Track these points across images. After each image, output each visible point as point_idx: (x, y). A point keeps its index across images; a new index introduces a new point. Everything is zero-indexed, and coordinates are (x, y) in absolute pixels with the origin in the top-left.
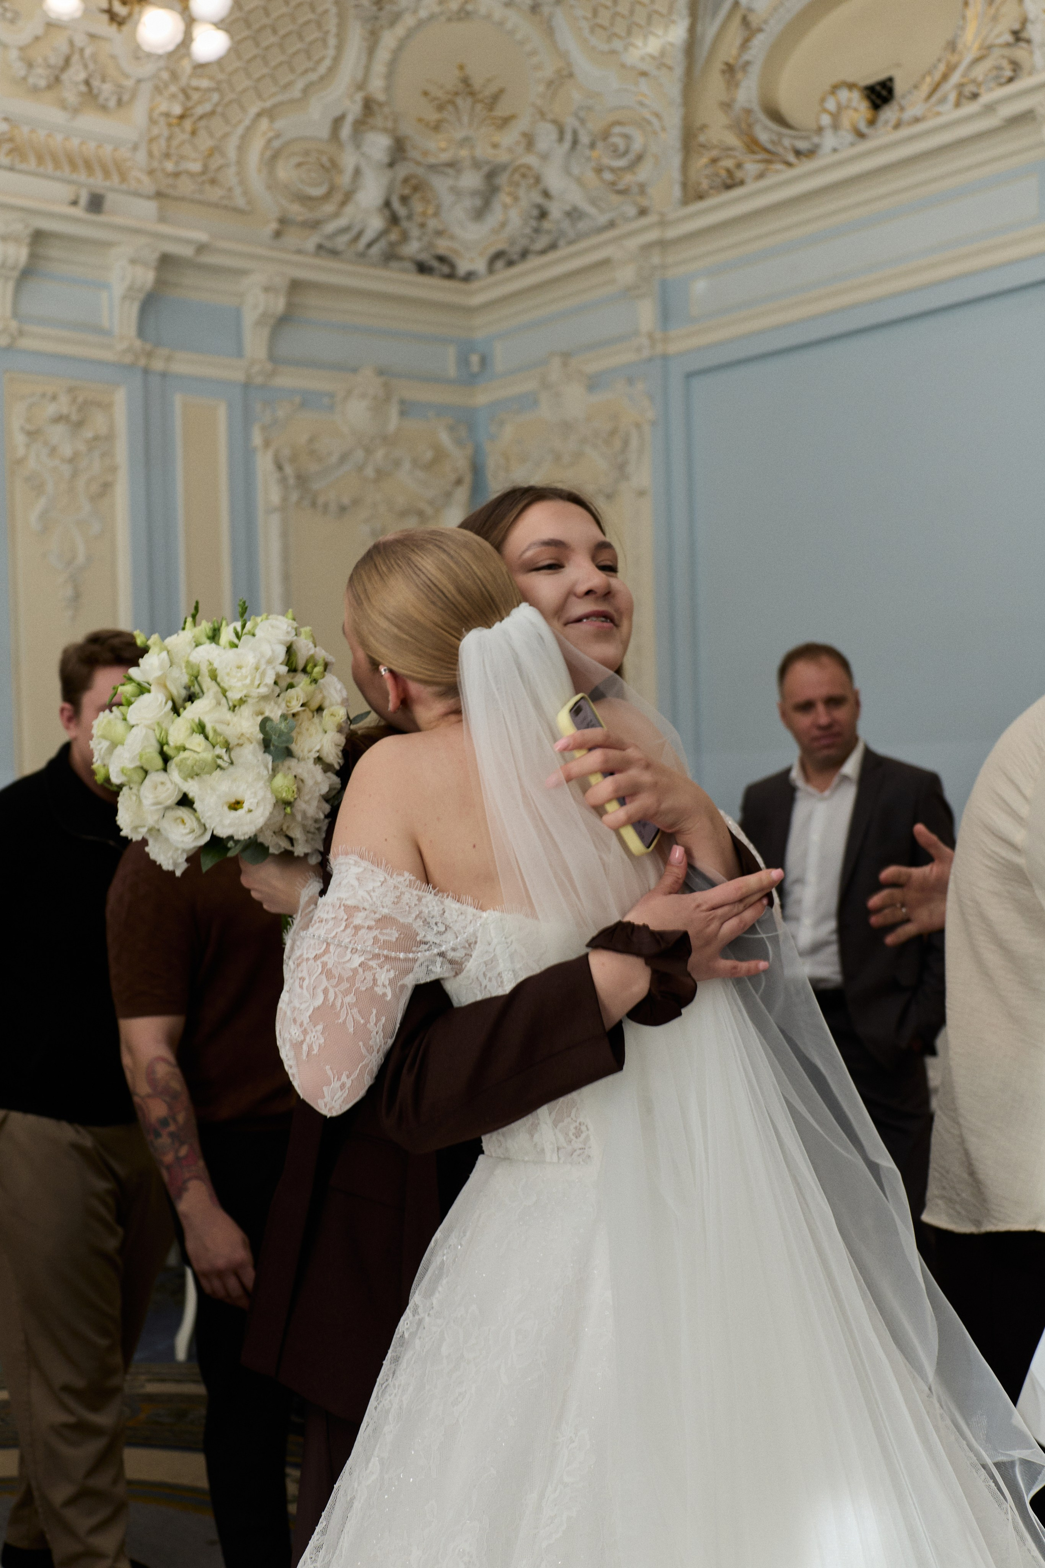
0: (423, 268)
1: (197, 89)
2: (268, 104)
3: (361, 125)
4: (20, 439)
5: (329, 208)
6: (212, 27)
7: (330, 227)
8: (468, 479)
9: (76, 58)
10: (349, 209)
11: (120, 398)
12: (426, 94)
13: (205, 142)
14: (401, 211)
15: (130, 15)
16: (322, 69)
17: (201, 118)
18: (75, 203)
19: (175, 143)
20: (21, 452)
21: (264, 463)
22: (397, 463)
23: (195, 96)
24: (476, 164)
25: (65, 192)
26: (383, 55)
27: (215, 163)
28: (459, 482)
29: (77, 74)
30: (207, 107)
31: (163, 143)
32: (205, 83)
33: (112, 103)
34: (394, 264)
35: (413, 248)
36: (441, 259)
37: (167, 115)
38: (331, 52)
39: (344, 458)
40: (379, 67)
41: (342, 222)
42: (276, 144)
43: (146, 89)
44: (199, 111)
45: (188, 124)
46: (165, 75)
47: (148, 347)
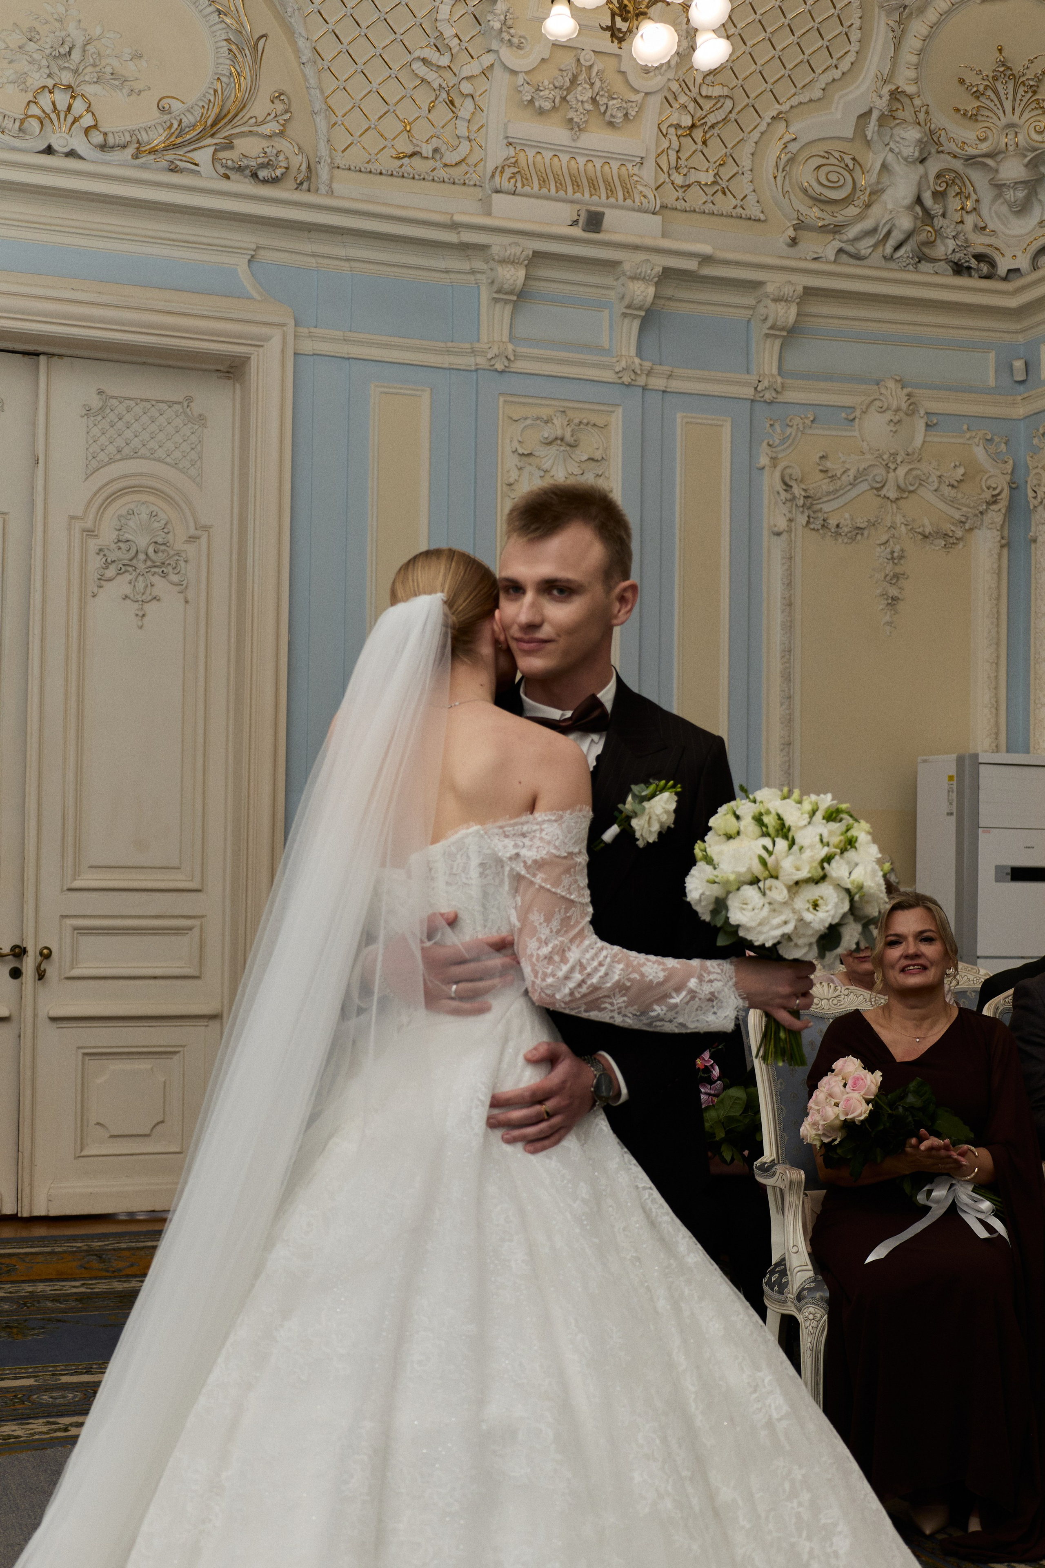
0: (959, 269)
1: (708, 97)
2: (785, 107)
3: (887, 119)
4: (512, 461)
5: (852, 211)
6: (713, 35)
7: (852, 232)
8: (1005, 495)
9: (582, 77)
10: (876, 210)
11: (617, 419)
12: (962, 81)
13: (716, 151)
14: (936, 209)
15: (630, 31)
16: (845, 65)
17: (712, 127)
18: (575, 223)
19: (684, 155)
20: (514, 475)
21: (770, 481)
22: (922, 481)
23: (707, 105)
24: (1020, 152)
25: (566, 212)
26: (912, 43)
27: (726, 173)
28: (994, 500)
29: (583, 93)
30: (719, 115)
31: (673, 155)
32: (717, 91)
33: (619, 118)
34: (925, 266)
35: (945, 248)
36: (979, 257)
37: (678, 126)
38: (855, 47)
39: (860, 475)
40: (908, 57)
41: (867, 224)
42: (794, 147)
43: (655, 102)
44: (712, 119)
45: (698, 134)
46: (675, 86)
47: (647, 365)
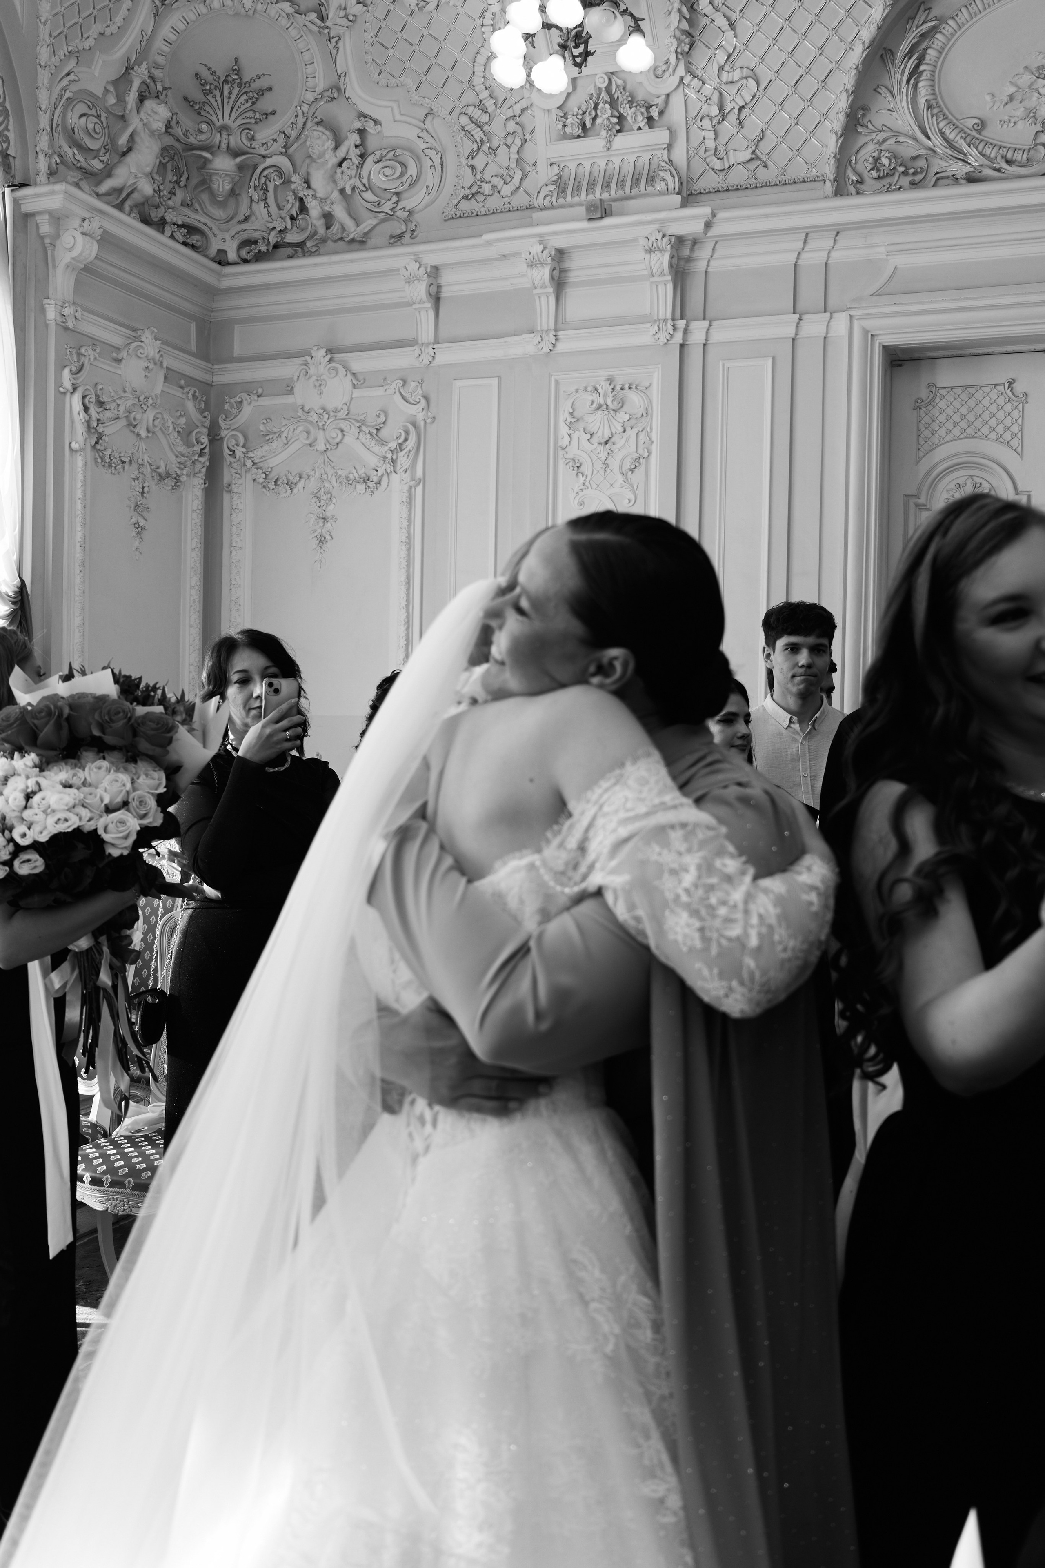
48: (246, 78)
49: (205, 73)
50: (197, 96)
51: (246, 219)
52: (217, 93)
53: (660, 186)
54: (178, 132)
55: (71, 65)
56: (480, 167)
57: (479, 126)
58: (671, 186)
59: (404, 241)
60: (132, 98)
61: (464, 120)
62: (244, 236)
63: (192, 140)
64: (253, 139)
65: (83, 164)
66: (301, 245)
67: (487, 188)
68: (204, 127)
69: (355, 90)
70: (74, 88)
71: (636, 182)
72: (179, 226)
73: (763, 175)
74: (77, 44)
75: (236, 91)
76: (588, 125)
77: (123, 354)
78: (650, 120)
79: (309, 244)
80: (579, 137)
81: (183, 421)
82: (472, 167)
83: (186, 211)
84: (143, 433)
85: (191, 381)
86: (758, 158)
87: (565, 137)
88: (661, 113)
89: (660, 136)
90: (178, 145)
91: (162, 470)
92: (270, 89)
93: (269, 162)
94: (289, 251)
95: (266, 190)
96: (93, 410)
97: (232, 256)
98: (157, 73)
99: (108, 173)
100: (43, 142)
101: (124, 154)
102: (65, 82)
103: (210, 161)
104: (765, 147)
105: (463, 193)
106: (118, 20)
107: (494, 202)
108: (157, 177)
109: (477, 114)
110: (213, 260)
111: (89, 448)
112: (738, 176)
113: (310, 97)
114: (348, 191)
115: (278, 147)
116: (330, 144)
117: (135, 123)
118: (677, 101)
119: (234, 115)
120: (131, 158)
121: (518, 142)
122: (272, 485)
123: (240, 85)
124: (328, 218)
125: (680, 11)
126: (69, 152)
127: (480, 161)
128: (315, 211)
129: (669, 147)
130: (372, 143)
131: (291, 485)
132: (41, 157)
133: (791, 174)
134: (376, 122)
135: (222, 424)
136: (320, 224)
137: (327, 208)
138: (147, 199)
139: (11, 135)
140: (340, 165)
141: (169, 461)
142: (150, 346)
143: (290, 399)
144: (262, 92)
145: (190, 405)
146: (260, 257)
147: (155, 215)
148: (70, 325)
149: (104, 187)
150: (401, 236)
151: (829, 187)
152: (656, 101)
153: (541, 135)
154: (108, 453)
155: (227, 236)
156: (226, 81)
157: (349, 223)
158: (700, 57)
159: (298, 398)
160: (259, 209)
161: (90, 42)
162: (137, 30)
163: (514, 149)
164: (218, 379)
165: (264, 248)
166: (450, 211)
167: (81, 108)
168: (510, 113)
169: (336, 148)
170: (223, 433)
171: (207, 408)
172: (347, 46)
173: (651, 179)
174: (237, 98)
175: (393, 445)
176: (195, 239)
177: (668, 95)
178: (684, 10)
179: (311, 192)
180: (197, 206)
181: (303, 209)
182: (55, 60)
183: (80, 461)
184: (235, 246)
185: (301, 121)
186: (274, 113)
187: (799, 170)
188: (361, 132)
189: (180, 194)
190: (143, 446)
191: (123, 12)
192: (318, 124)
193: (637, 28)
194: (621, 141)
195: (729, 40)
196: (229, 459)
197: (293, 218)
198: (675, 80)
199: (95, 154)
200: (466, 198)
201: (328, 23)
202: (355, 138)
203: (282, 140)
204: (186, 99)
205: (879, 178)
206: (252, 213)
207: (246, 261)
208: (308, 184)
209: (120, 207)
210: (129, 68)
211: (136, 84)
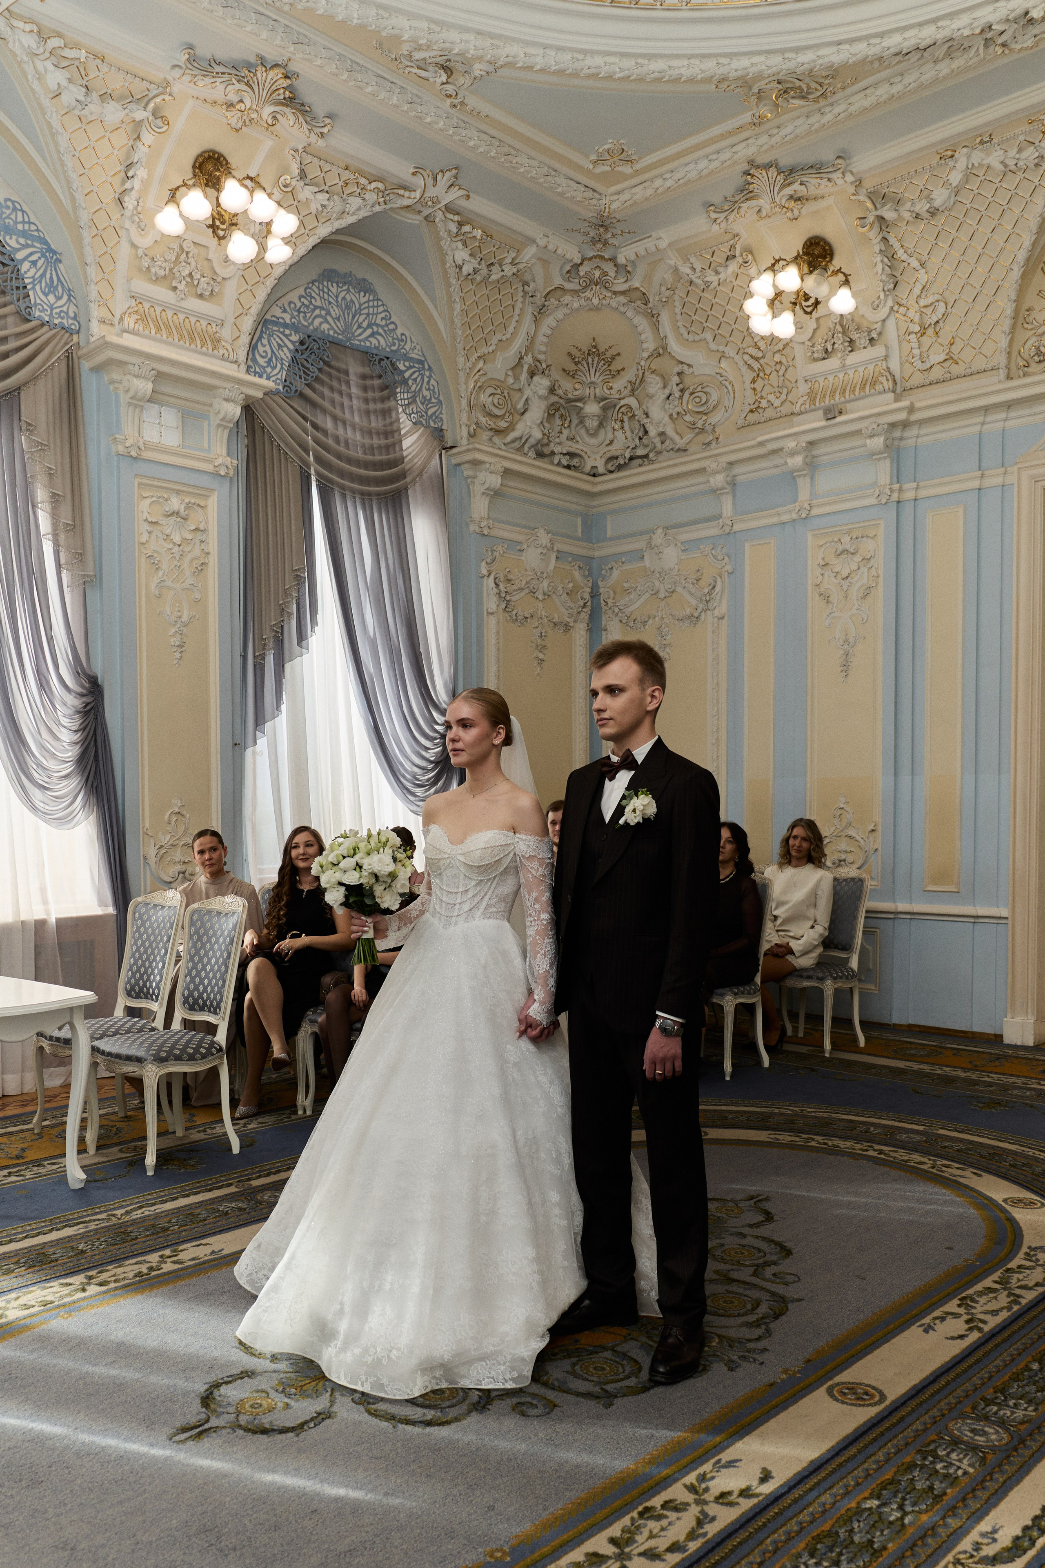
48: (602, 350)
49: (575, 352)
50: (572, 367)
51: (611, 442)
52: (584, 362)
53: (879, 387)
54: (560, 392)
55: (481, 364)
56: (759, 389)
57: (757, 359)
58: (886, 387)
59: (712, 446)
60: (524, 376)
61: (746, 357)
62: (608, 455)
63: (570, 396)
64: (611, 388)
65: (493, 426)
66: (646, 456)
67: (764, 403)
68: (577, 386)
69: (674, 347)
70: (483, 379)
71: (863, 388)
72: (564, 455)
73: (956, 370)
74: (484, 350)
75: (596, 359)
76: (830, 349)
77: (525, 546)
78: (872, 340)
79: (651, 455)
80: (824, 359)
81: (571, 585)
82: (754, 389)
83: (570, 443)
84: (541, 597)
85: (576, 557)
86: (951, 358)
87: (815, 360)
88: (880, 334)
89: (878, 351)
90: (562, 401)
91: (556, 620)
92: (619, 354)
93: (623, 402)
94: (639, 461)
95: (622, 421)
96: (502, 587)
97: (601, 470)
98: (541, 357)
99: (511, 427)
100: (464, 417)
101: (523, 414)
102: (477, 377)
103: (581, 409)
104: (955, 349)
105: (748, 409)
106: (511, 329)
107: (770, 413)
108: (546, 424)
109: (753, 351)
110: (588, 474)
111: (501, 611)
112: (937, 373)
113: (645, 355)
114: (675, 416)
115: (626, 392)
116: (660, 385)
117: (528, 393)
118: (891, 324)
119: (598, 374)
120: (527, 416)
121: (784, 368)
122: (632, 624)
123: (599, 355)
124: (662, 434)
125: (882, 261)
126: (483, 420)
127: (759, 385)
128: (653, 432)
129: (886, 358)
130: (688, 382)
131: (645, 623)
132: (464, 428)
133: (974, 369)
134: (689, 366)
135: (600, 584)
136: (657, 441)
137: (661, 430)
138: (539, 442)
139: (444, 417)
140: (668, 398)
141: (562, 614)
142: (544, 538)
143: (640, 564)
144: (613, 358)
145: (577, 574)
146: (620, 468)
147: (547, 451)
148: (486, 532)
149: (509, 438)
150: (709, 443)
151: (1002, 373)
152: (875, 326)
153: (799, 361)
154: (514, 612)
155: (598, 456)
156: (589, 354)
157: (677, 438)
158: (902, 292)
159: (647, 562)
160: (619, 434)
161: (493, 347)
162: (525, 331)
163: (781, 373)
164: (597, 554)
165: (622, 462)
166: (741, 422)
167: (490, 390)
168: (777, 348)
169: (665, 387)
170: (601, 590)
171: (590, 575)
172: (665, 318)
173: (873, 384)
174: (598, 363)
175: (706, 591)
176: (575, 462)
177: (884, 321)
178: (886, 260)
179: (648, 420)
180: (578, 438)
181: (646, 432)
182: (469, 364)
183: (493, 620)
184: (603, 461)
185: (641, 372)
186: (623, 369)
187: (980, 363)
188: (679, 374)
189: (566, 432)
190: (541, 605)
191: (514, 324)
192: (652, 372)
193: (846, 282)
194: (853, 359)
195: (922, 276)
196: (604, 608)
197: (640, 438)
198: (887, 310)
199: (502, 417)
200: (751, 411)
201: (650, 305)
202: (676, 379)
203: (629, 387)
204: (564, 370)
205: (1040, 361)
206: (615, 437)
207: (611, 472)
208: (647, 415)
209: (519, 450)
210: (521, 358)
211: (526, 367)
